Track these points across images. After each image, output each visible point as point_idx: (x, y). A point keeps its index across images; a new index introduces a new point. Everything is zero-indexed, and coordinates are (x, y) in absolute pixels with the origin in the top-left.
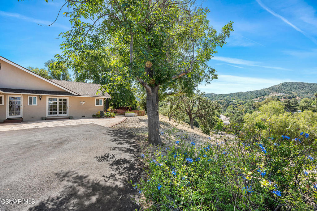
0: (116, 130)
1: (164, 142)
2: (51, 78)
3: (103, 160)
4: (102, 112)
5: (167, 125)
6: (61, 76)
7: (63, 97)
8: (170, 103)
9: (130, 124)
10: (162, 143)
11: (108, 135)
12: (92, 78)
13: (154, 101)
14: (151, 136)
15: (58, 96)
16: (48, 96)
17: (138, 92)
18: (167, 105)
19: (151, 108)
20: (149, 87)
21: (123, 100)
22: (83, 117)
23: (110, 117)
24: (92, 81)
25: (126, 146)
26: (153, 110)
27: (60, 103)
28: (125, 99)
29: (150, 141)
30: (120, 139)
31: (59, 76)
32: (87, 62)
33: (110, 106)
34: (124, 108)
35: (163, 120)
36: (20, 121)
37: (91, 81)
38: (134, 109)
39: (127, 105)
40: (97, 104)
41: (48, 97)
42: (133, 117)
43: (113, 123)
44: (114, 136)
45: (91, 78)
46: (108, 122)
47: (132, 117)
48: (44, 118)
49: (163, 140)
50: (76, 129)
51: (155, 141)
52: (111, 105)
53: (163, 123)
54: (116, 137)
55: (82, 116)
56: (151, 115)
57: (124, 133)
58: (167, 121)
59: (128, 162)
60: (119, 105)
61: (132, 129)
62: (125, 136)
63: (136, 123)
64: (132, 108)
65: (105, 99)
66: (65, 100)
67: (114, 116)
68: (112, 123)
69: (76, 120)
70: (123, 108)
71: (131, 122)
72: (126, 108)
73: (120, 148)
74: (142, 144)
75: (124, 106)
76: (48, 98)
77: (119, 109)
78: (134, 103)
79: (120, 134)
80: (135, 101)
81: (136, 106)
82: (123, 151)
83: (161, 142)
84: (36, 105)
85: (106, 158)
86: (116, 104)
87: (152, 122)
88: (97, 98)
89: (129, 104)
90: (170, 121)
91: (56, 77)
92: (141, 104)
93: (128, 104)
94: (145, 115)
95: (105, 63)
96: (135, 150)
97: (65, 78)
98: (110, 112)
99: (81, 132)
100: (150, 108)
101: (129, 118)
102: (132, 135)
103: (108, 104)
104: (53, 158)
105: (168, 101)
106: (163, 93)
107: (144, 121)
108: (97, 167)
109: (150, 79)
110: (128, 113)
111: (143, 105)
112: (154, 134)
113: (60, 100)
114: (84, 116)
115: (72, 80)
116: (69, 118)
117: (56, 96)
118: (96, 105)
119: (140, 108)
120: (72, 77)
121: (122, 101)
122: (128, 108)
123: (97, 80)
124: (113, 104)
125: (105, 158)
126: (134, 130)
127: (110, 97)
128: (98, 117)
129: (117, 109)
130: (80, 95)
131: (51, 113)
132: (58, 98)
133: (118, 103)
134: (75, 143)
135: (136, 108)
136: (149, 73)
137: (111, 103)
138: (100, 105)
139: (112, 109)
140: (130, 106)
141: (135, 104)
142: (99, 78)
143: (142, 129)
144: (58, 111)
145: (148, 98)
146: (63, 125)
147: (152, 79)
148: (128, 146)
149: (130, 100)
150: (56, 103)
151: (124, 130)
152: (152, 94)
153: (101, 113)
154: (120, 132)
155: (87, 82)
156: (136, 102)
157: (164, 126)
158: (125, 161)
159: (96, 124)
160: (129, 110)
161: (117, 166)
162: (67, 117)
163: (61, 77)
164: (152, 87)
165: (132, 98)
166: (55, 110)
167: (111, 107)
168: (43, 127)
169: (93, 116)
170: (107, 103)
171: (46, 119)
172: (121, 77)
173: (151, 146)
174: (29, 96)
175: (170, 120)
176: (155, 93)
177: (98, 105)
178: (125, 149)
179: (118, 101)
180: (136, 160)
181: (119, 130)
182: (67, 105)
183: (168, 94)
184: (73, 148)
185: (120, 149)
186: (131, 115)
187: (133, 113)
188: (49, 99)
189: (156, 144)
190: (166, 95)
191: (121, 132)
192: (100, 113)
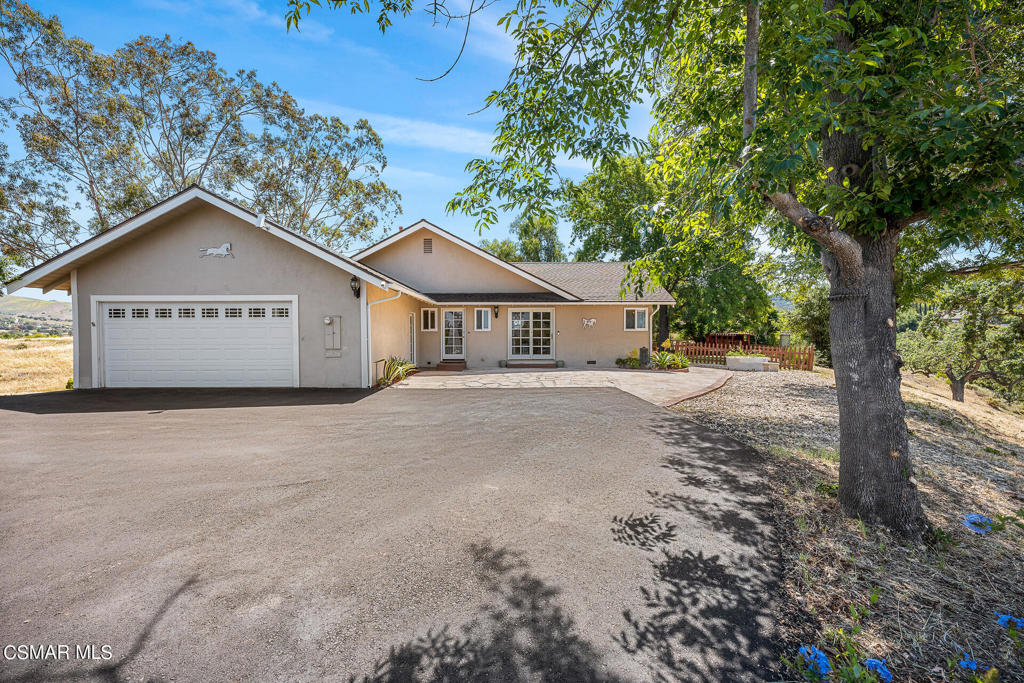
0: (688, 422)
1: (938, 520)
2: (520, 260)
3: (630, 537)
4: (644, 351)
5: (946, 421)
6: (543, 252)
7: (542, 307)
8: (962, 314)
9: (744, 400)
10: (930, 524)
11: (655, 436)
12: (619, 244)
13: (875, 307)
14: (855, 479)
15: (532, 306)
16: (511, 306)
17: (784, 275)
18: (943, 324)
19: (860, 343)
20: (845, 241)
21: (722, 310)
22: (592, 364)
23: (669, 367)
24: (619, 256)
25: (721, 500)
26: (871, 353)
27: (536, 325)
28: (729, 307)
29: (847, 498)
30: (699, 458)
31: (537, 253)
32: (604, 198)
33: (674, 332)
34: (725, 337)
35: (917, 393)
36: (459, 366)
37: (615, 254)
38: (763, 340)
39: (736, 328)
40: (631, 325)
41: (510, 308)
42: (760, 374)
43: (678, 392)
44: (677, 443)
45: (616, 246)
46: (661, 385)
47: (754, 370)
48: (503, 363)
49: (932, 505)
50: (567, 401)
51: (881, 506)
52: (678, 327)
53: (925, 413)
54: (683, 451)
55: (589, 363)
56: (856, 377)
57: (715, 436)
58: (941, 400)
59: (727, 581)
60: (706, 327)
61: (752, 424)
62: (723, 450)
63: (774, 401)
64: (757, 337)
65: (655, 307)
66: (547, 315)
67: (683, 367)
68: (674, 391)
69: (571, 373)
70: (719, 337)
71: (749, 393)
72: (730, 337)
73: (695, 502)
74: (802, 506)
75: (722, 330)
76: (511, 311)
77: (704, 341)
78: (764, 319)
79: (699, 438)
80: (770, 310)
81: (772, 330)
82: (706, 517)
83: (922, 521)
84: (489, 329)
85: (640, 529)
86: (694, 325)
87: (865, 410)
88: (629, 306)
89: (746, 324)
90: (962, 400)
91: (531, 255)
92: (796, 323)
93: (741, 322)
94: (815, 368)
95: (655, 190)
96: (767, 530)
97: (552, 255)
98: (673, 352)
99: (577, 412)
100: (848, 339)
101: (743, 377)
102: (755, 451)
103: (667, 325)
104: (492, 485)
105: (953, 304)
106: (925, 267)
107: (810, 391)
108: (602, 562)
109: (852, 197)
110: (736, 357)
111: (807, 327)
112: (876, 474)
113: (536, 315)
114: (594, 362)
115: (566, 260)
116: (557, 366)
117: (527, 306)
118: (627, 327)
119: (793, 337)
120: (565, 251)
121: (715, 312)
122: (740, 337)
123: (631, 249)
124: (683, 323)
125: (638, 533)
126: (764, 427)
127: (671, 300)
128: (633, 368)
129: (697, 340)
130: (582, 300)
131: (517, 351)
132: (531, 311)
133: (703, 321)
134: (554, 446)
135: (773, 336)
136: (849, 170)
137: (678, 320)
138: (640, 329)
139: (678, 342)
140: (748, 331)
141: (769, 323)
142: (638, 243)
143: (801, 429)
144: (531, 346)
145: (838, 297)
146: (538, 385)
147: (870, 197)
148: (727, 500)
149: (750, 308)
150: (526, 325)
151: (719, 425)
152: (863, 272)
153: (641, 355)
154: (699, 427)
155: (605, 260)
156: (774, 315)
157: (927, 426)
158: (714, 573)
159: (624, 388)
160: (745, 344)
161: (674, 589)
162: (552, 362)
163: (542, 255)
164: (864, 240)
165: (756, 298)
166: (526, 342)
167: (675, 336)
168: (495, 386)
169: (617, 363)
170: (664, 320)
171: (507, 366)
172: (704, 215)
173: (856, 527)
174: (476, 309)
175: (958, 395)
176: (881, 268)
177: (633, 327)
178: (717, 514)
179: (700, 312)
180: (770, 586)
181: (698, 422)
182: (551, 329)
183: (953, 272)
184: (545, 463)
185: (694, 507)
186: (750, 365)
187: (759, 359)
188: (514, 314)
189: (885, 523)
190: (941, 274)
191: (707, 429)
192: (639, 353)
